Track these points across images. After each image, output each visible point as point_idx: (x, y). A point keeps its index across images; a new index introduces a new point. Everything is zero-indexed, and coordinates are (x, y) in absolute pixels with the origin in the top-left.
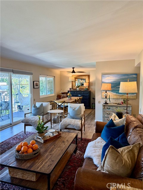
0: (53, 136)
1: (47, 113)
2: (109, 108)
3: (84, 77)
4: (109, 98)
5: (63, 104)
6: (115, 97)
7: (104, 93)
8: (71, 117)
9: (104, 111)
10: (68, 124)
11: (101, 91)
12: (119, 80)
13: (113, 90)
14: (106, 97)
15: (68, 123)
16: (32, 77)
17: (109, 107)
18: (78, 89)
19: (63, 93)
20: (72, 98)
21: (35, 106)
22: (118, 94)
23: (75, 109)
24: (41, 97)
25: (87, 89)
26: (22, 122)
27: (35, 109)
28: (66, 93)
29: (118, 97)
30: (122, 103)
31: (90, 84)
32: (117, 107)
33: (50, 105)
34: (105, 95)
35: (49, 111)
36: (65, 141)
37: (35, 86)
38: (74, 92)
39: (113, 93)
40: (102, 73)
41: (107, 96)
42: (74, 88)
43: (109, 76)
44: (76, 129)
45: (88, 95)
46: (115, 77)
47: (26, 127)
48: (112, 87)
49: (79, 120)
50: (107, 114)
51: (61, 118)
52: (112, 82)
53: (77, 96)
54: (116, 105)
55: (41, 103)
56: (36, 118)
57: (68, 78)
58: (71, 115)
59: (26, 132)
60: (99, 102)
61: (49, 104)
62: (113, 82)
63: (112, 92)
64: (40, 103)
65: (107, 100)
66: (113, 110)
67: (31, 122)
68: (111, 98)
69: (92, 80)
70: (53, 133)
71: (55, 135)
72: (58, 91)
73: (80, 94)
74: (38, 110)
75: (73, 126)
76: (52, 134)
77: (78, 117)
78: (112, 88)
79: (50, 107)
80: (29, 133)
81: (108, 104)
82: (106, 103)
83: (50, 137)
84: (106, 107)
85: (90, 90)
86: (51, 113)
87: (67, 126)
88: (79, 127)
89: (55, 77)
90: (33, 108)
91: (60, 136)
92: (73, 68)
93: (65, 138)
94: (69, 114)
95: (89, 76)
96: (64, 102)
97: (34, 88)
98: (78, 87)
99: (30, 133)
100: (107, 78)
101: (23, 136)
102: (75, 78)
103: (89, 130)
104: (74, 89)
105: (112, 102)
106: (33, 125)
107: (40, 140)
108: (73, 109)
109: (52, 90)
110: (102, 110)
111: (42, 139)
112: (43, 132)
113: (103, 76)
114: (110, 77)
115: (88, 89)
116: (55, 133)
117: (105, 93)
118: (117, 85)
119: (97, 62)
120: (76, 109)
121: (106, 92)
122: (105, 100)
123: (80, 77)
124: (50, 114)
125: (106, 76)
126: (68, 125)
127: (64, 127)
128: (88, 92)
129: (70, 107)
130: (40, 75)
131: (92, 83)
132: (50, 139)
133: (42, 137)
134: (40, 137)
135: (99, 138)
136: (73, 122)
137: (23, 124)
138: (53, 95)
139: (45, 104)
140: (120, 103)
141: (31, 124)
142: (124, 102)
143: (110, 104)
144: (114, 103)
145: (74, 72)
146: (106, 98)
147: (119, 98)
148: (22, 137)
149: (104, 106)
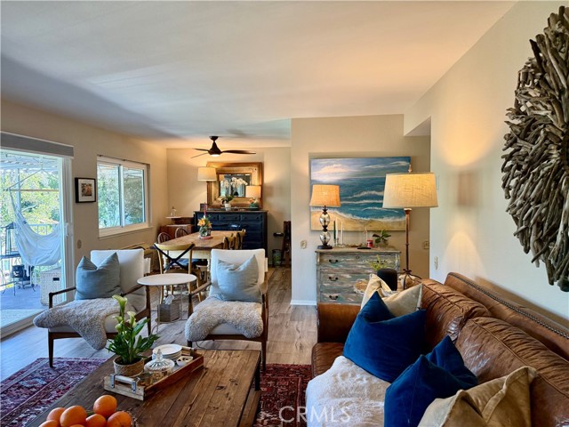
0: (176, 370)
1: (134, 285)
2: (337, 261)
3: (245, 170)
4: (335, 231)
5: (187, 256)
6: (350, 227)
7: (318, 215)
8: (225, 294)
9: (319, 272)
10: (216, 321)
11: (310, 209)
12: (359, 175)
13: (345, 205)
14: (325, 227)
15: (218, 316)
16: (70, 162)
17: (334, 259)
18: (226, 205)
19: (178, 221)
20: (213, 233)
21: (88, 265)
22: (358, 218)
23: (237, 267)
24: (101, 235)
25: (257, 205)
26: (41, 324)
27: (89, 274)
28: (188, 218)
29: (359, 227)
30: (371, 243)
31: (265, 189)
32: (357, 256)
33: (145, 256)
34: (322, 220)
35: (143, 281)
36: (226, 383)
37: (81, 193)
38: (216, 216)
39: (342, 214)
40: (310, 154)
41: (329, 222)
42: (215, 203)
43: (332, 164)
44: (246, 334)
45: (260, 223)
46: (350, 165)
47: (56, 342)
48: (342, 197)
49: (253, 304)
50: (330, 278)
51: (190, 302)
52: (339, 180)
53: (226, 228)
54: (355, 250)
55: (112, 252)
56: (94, 305)
57: (196, 169)
58: (222, 288)
59: (55, 361)
60: (302, 244)
61: (140, 253)
62: (344, 180)
63: (341, 212)
64: (108, 254)
65: (328, 238)
66: (347, 266)
67: (77, 323)
68: (339, 231)
69: (270, 177)
70: (173, 357)
71: (183, 364)
72: (161, 213)
73: (234, 221)
74: (102, 277)
75: (236, 327)
76: (173, 364)
77: (250, 293)
78: (341, 200)
79: (145, 264)
80: (66, 365)
81: (331, 248)
82: (325, 246)
83: (165, 373)
84: (326, 259)
85: (266, 208)
86: (147, 286)
87: (215, 327)
88: (255, 328)
89: (148, 165)
90: (80, 273)
91: (202, 368)
92: (214, 138)
93: (221, 373)
94: (216, 285)
95: (260, 166)
96: (192, 248)
97: (77, 200)
98: (228, 200)
99: (71, 363)
100: (326, 169)
101: (44, 379)
102: (219, 173)
103: (280, 334)
104: (213, 207)
105: (342, 241)
106: (83, 331)
107: (128, 389)
108: (232, 267)
109: (141, 210)
110: (315, 268)
111: (139, 384)
112: (137, 359)
113: (315, 164)
114: (335, 165)
115: (258, 207)
116: (181, 358)
117: (323, 215)
118: (354, 191)
119: (292, 119)
120: (242, 268)
121: (325, 213)
122: (322, 237)
123: (235, 168)
124: (145, 288)
125: (324, 162)
126: (218, 324)
127: (204, 332)
128: (259, 216)
129: (220, 262)
130: (99, 158)
131: (271, 188)
132: (166, 380)
133: (136, 379)
134: (129, 380)
135: (340, 362)
136: (234, 311)
137: (45, 332)
138: (145, 226)
139: (124, 255)
140: (364, 245)
141: (76, 329)
142: (377, 241)
143: (336, 247)
144: (347, 246)
145: (215, 150)
146: (325, 230)
147: (360, 230)
148: (41, 382)
149: (321, 254)
